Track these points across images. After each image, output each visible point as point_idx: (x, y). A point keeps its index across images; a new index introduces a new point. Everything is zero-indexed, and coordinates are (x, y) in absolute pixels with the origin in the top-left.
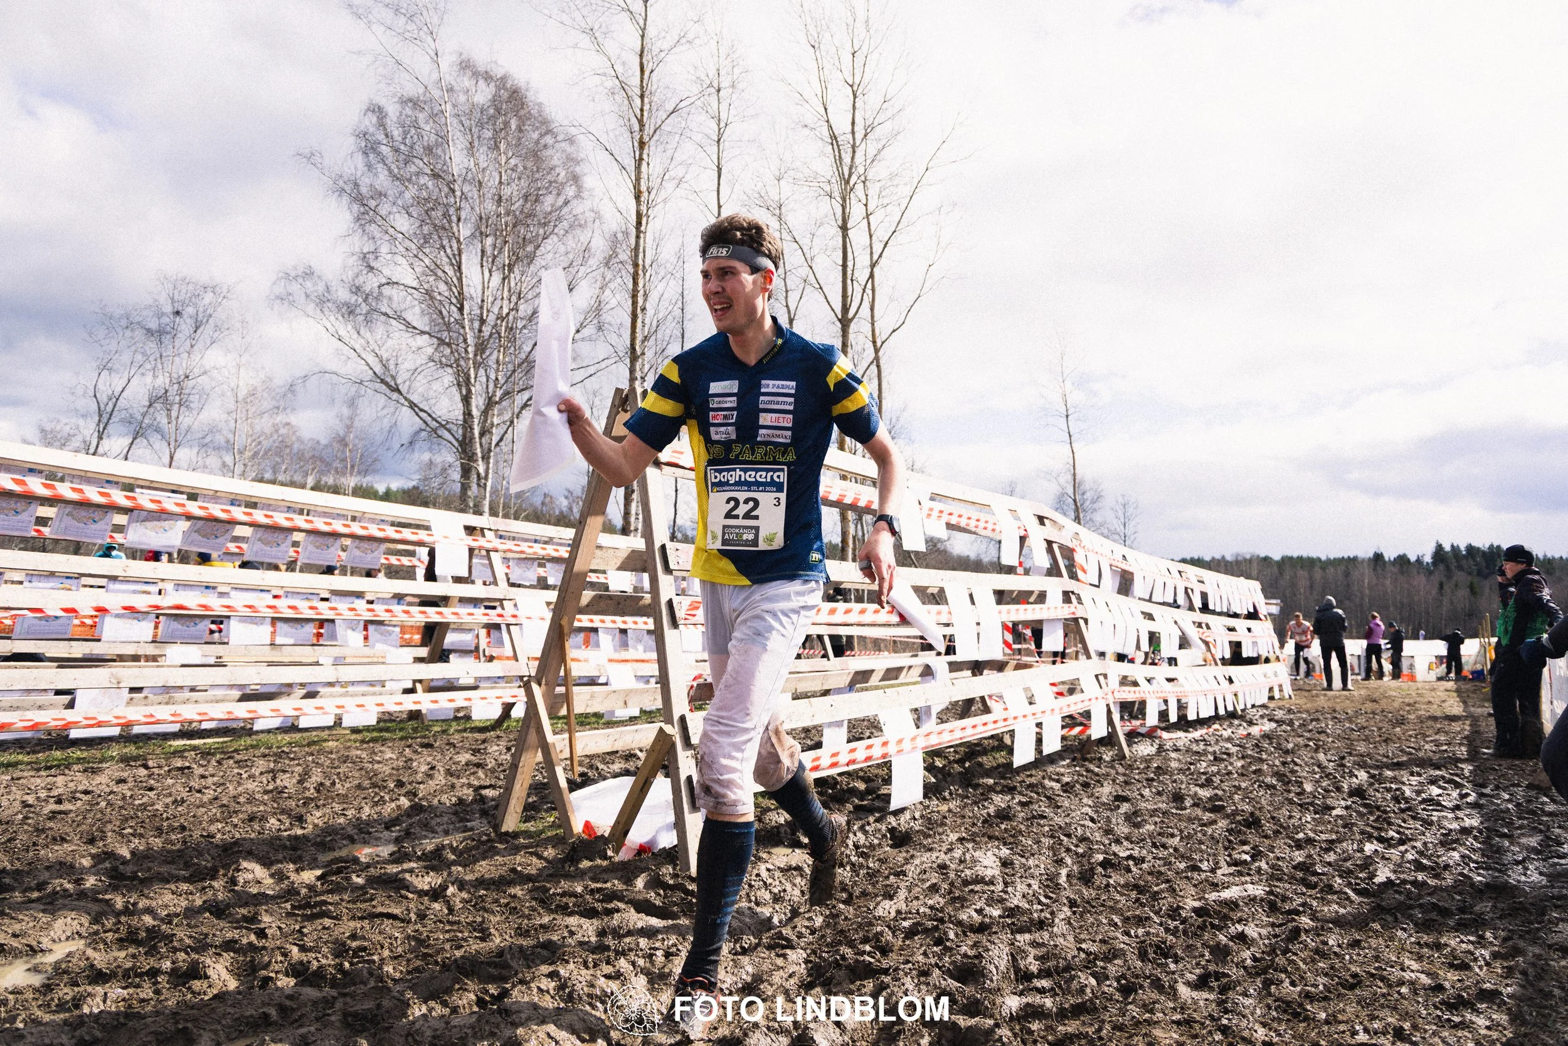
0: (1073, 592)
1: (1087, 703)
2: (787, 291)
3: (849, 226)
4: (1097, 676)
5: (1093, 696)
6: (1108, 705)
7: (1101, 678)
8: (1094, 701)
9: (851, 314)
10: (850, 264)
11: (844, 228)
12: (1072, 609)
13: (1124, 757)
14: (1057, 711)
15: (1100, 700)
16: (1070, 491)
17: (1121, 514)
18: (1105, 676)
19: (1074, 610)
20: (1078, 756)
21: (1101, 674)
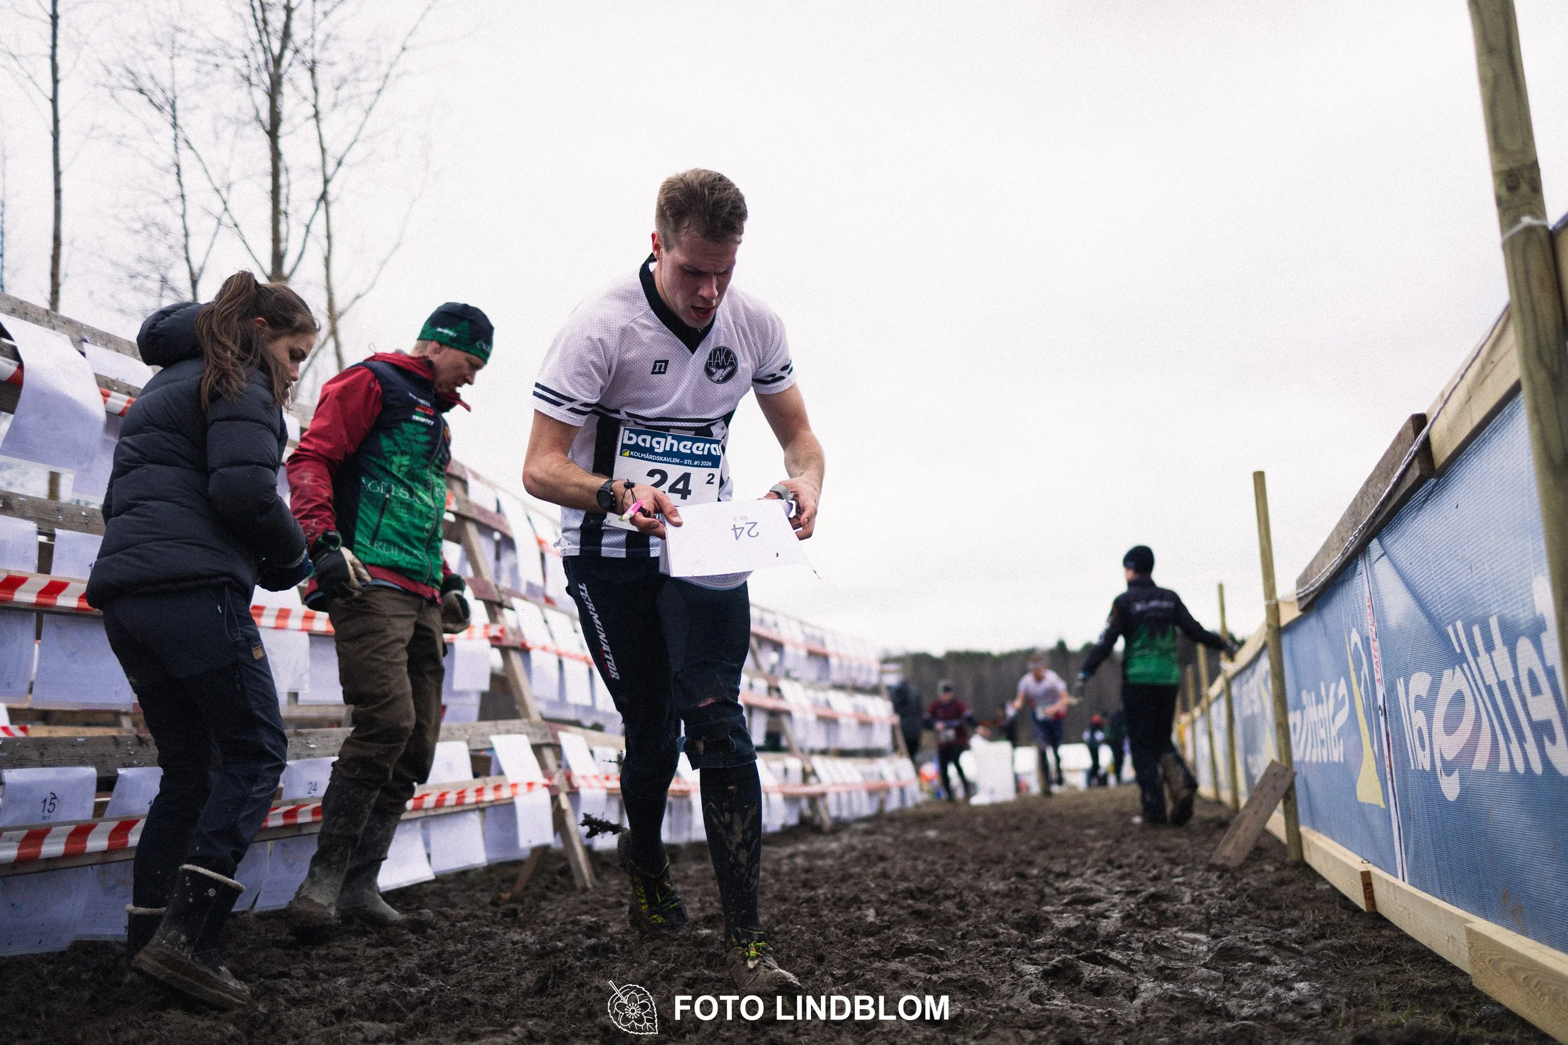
1: (505, 792)
2: (186, 235)
3: (283, 129)
4: (537, 749)
5: (523, 780)
6: (555, 799)
7: (548, 754)
8: (522, 789)
9: (286, 269)
10: (283, 191)
11: (273, 134)
13: (585, 890)
15: (537, 786)
18: (557, 748)
19: (498, 634)
20: (506, 896)
21: (548, 745)
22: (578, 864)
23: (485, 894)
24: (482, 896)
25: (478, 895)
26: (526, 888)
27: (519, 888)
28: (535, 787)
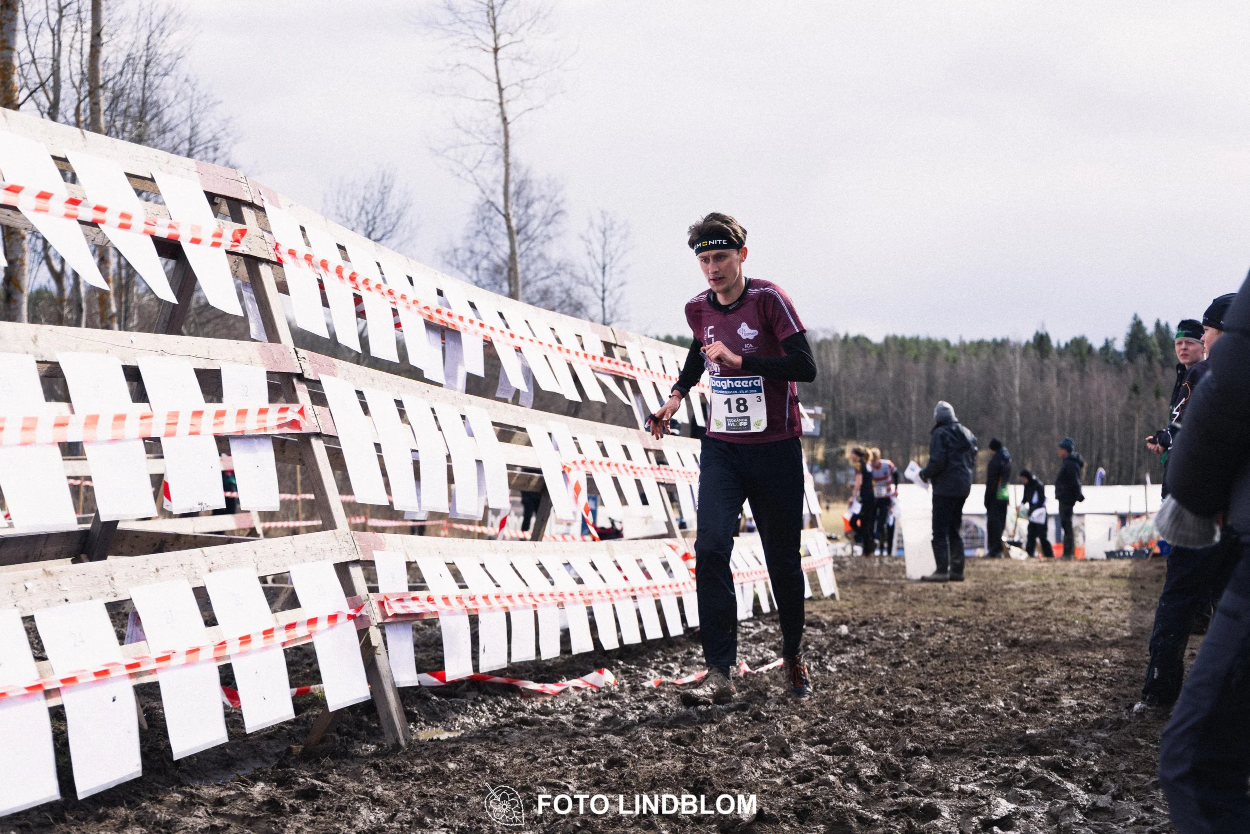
0: (300, 377)
1: (301, 631)
4: (342, 569)
5: (323, 613)
6: (363, 633)
7: (357, 573)
8: (323, 624)
12: (292, 414)
13: (397, 746)
14: (208, 653)
15: (342, 619)
16: (500, 201)
17: (597, 248)
18: (368, 565)
19: (298, 417)
20: (297, 748)
21: (356, 562)
22: (389, 715)
23: (272, 743)
24: (268, 746)
25: (263, 745)
26: (323, 740)
27: (313, 738)
28: (339, 620)
